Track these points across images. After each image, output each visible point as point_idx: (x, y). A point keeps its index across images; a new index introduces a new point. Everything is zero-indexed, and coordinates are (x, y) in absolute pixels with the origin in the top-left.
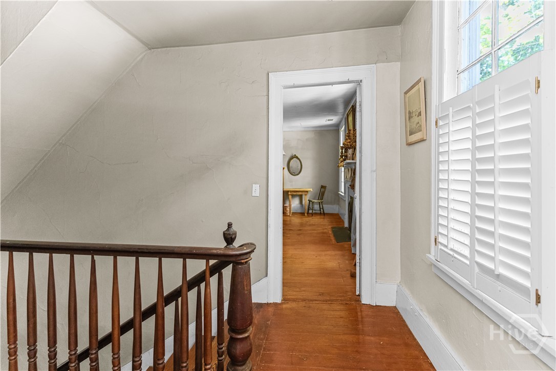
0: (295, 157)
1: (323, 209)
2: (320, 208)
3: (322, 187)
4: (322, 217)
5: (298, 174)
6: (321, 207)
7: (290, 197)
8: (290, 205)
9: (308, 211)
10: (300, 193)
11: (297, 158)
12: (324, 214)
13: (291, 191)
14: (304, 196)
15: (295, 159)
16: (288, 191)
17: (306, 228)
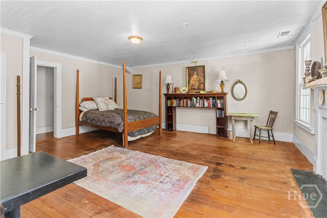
0: (239, 82)
1: (273, 136)
2: (269, 136)
3: (271, 112)
4: (272, 146)
5: (242, 99)
6: (270, 134)
7: (233, 122)
8: (234, 130)
9: (254, 137)
10: (245, 119)
11: (241, 82)
12: (274, 142)
13: (234, 116)
14: (249, 122)
15: (239, 84)
16: (231, 116)
17: (252, 166)
